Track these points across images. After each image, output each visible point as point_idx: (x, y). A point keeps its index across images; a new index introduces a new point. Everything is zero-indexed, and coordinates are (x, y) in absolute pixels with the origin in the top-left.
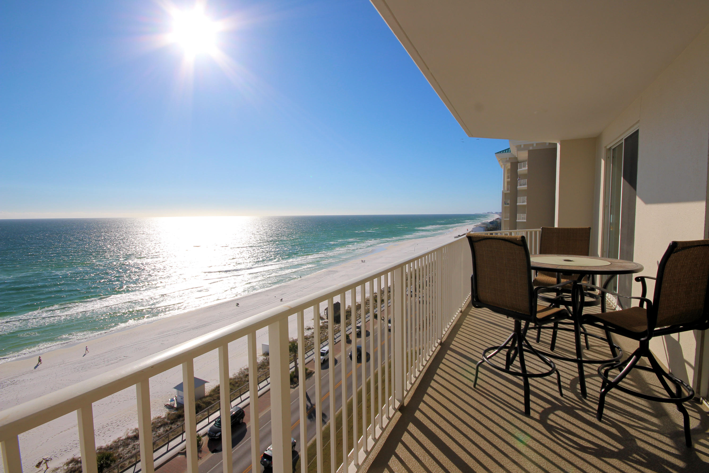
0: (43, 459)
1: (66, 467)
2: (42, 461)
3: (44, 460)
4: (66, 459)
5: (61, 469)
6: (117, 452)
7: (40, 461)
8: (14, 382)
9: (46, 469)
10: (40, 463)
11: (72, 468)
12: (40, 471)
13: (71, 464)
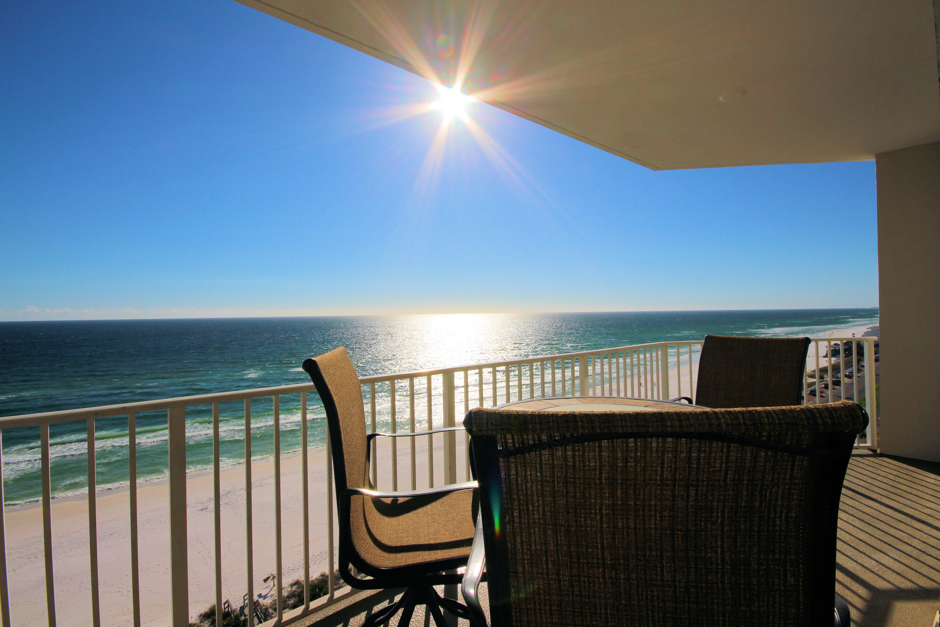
0: (271, 574)
1: (289, 589)
2: (270, 577)
3: (272, 576)
4: (292, 580)
5: (286, 590)
6: (339, 583)
7: (268, 577)
8: (262, 484)
9: (272, 586)
10: (268, 578)
11: (295, 591)
12: (267, 587)
13: (294, 587)
